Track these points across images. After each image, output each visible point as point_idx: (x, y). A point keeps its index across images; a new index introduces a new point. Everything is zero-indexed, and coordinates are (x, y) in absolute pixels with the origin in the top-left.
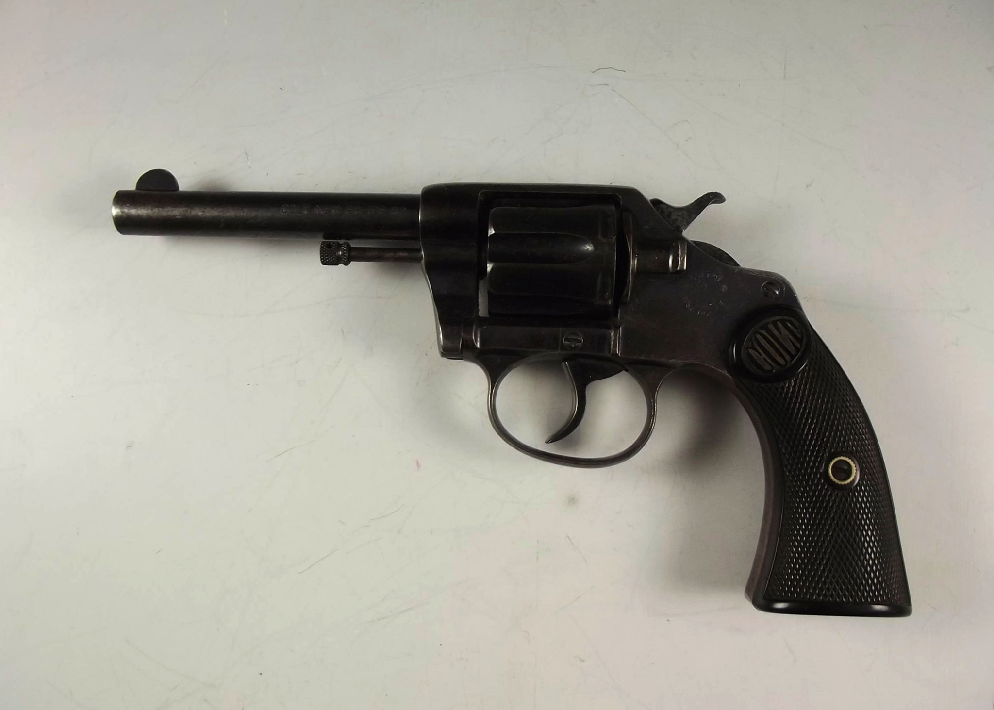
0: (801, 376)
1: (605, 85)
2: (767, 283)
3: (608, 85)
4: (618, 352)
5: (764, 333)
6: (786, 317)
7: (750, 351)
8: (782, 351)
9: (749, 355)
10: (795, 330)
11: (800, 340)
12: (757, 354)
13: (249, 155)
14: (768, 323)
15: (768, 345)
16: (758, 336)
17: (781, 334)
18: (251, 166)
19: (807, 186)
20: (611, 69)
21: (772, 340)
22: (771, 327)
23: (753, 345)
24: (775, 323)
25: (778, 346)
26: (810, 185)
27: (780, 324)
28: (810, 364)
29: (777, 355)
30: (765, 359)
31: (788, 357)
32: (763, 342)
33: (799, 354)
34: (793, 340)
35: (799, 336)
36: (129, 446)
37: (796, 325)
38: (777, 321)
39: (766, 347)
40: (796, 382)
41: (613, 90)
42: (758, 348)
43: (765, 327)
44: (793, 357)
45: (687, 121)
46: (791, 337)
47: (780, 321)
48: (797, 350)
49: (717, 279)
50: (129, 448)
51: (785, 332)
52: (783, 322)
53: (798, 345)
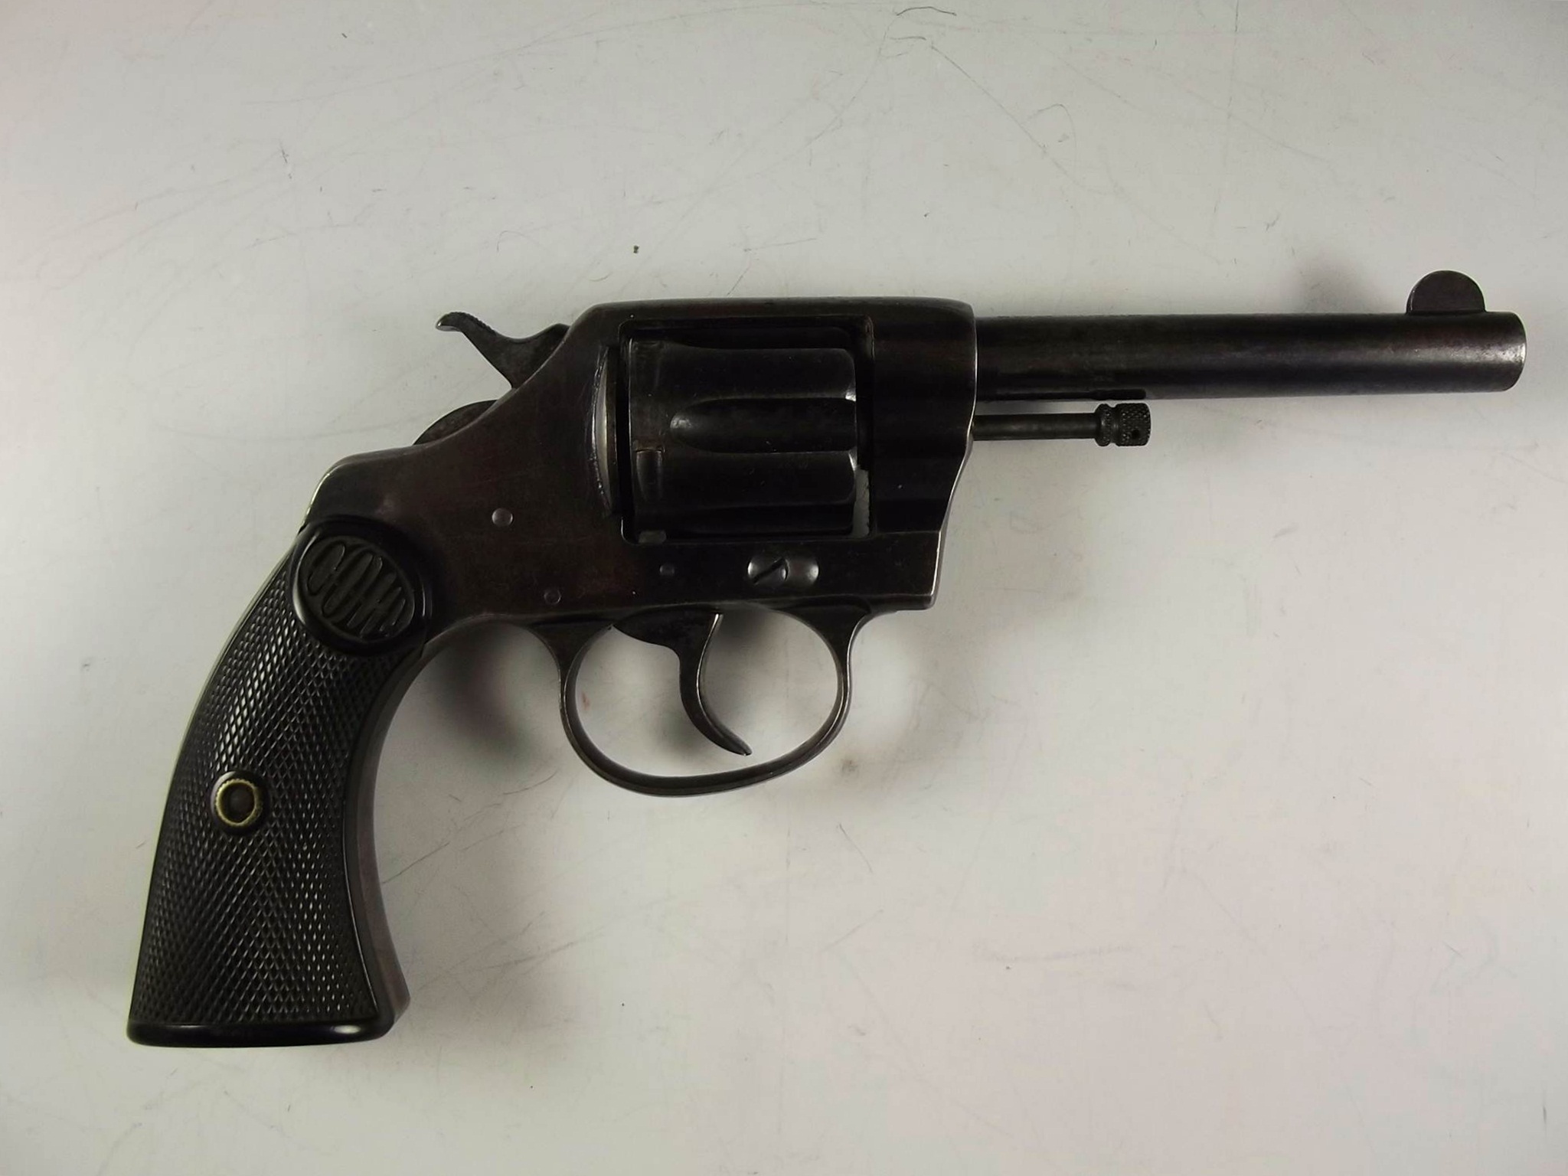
1: (920, 38)
3: (924, 39)
13: (287, 155)
18: (292, 175)
19: (1268, 226)
20: (930, 9)
26: (1274, 224)
36: (86, 665)
41: (933, 48)
45: (1061, 105)
50: (87, 668)
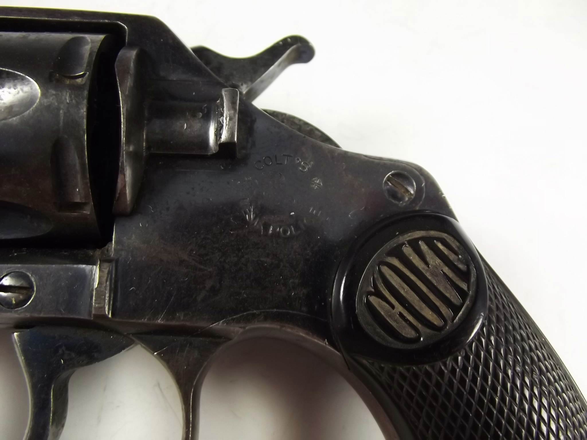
0: (477, 346)
2: (392, 175)
4: (107, 313)
5: (396, 262)
6: (433, 233)
7: (373, 299)
8: (432, 297)
9: (369, 306)
10: (452, 257)
11: (465, 276)
12: (384, 303)
14: (404, 244)
15: (405, 286)
16: (385, 270)
17: (427, 263)
21: (413, 277)
22: (407, 250)
23: (375, 286)
24: (414, 244)
25: (424, 289)
27: (423, 246)
28: (490, 321)
29: (424, 305)
30: (401, 315)
31: (445, 310)
32: (395, 281)
33: (468, 302)
34: (450, 274)
35: (461, 266)
37: (454, 246)
38: (417, 240)
39: (402, 292)
40: (466, 358)
42: (386, 293)
43: (397, 253)
44: (456, 309)
46: (446, 270)
47: (422, 238)
48: (463, 294)
49: (304, 168)
51: (434, 260)
52: (429, 242)
53: (464, 286)
